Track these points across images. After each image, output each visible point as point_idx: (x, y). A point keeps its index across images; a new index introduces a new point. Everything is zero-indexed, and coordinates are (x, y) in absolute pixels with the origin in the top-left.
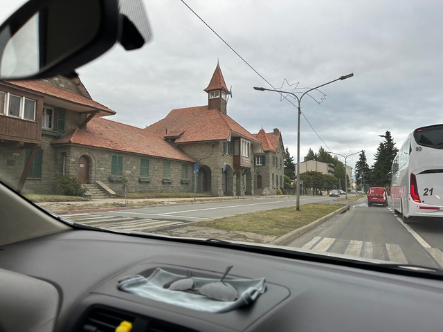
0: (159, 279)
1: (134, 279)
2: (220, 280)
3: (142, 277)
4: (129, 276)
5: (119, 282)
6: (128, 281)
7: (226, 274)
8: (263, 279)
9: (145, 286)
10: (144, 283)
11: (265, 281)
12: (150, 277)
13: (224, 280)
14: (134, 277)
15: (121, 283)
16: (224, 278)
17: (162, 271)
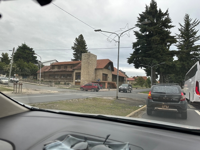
0: (69, 142)
1: (53, 143)
2: (103, 143)
3: (59, 141)
4: (51, 142)
5: (45, 145)
6: (50, 145)
7: (107, 138)
8: (128, 143)
9: (60, 147)
10: (60, 145)
11: (129, 144)
12: (64, 140)
13: (105, 143)
14: (54, 142)
15: (46, 146)
16: (105, 141)
17: (71, 136)
